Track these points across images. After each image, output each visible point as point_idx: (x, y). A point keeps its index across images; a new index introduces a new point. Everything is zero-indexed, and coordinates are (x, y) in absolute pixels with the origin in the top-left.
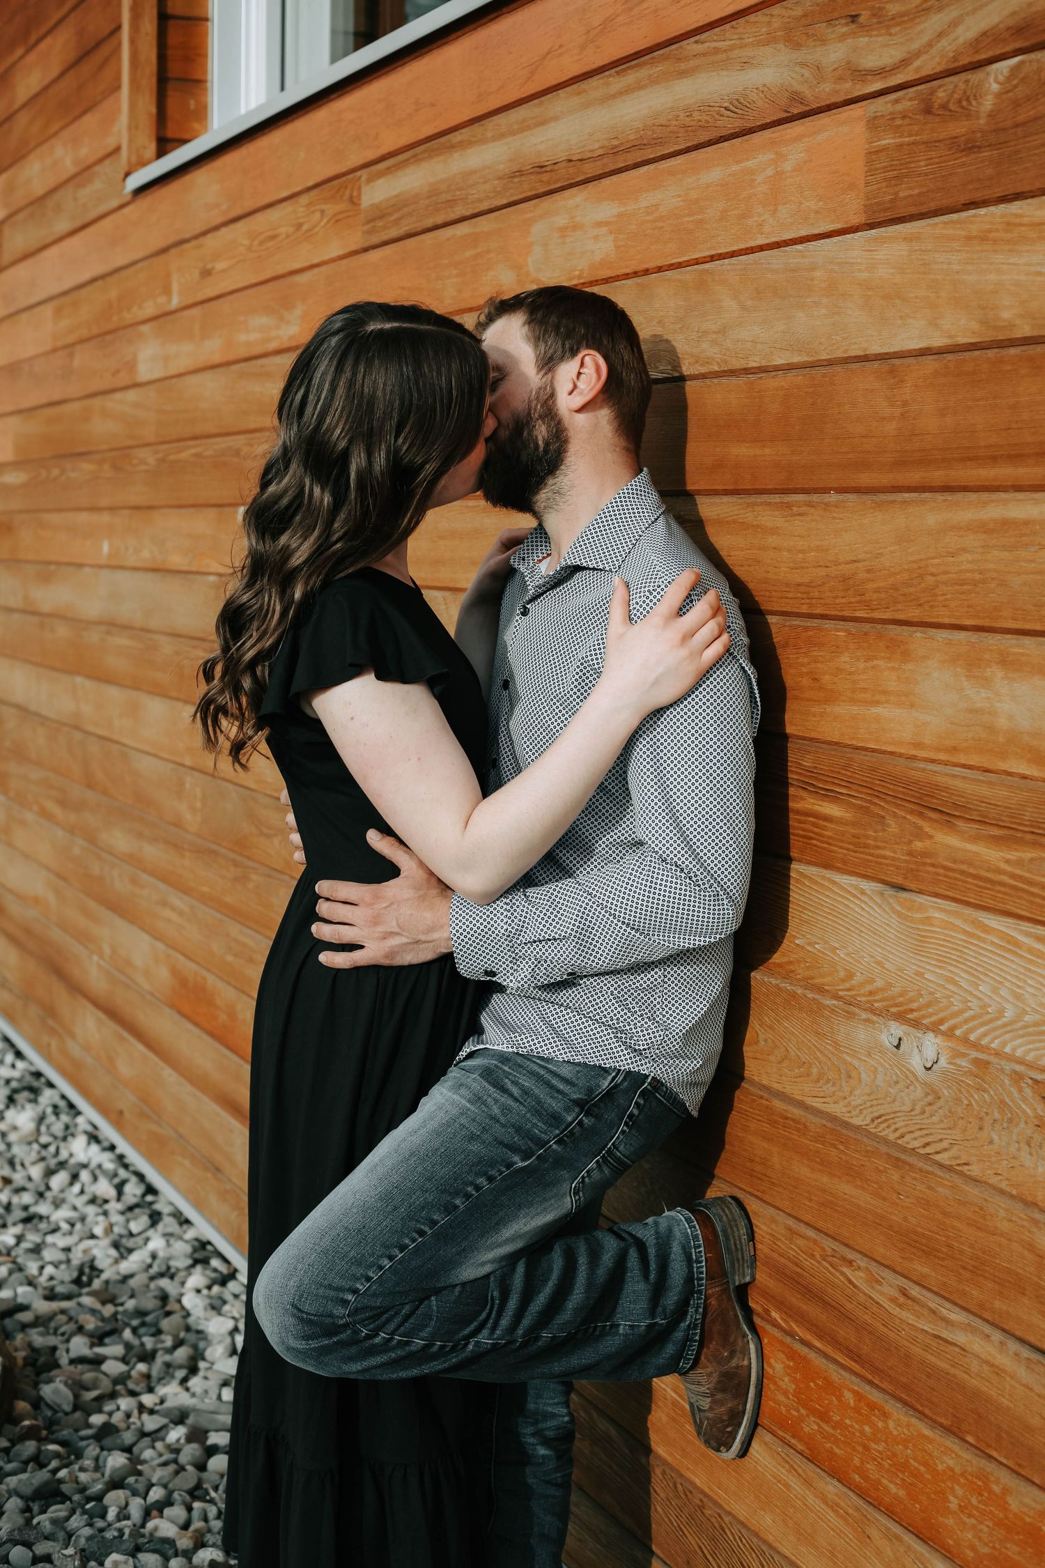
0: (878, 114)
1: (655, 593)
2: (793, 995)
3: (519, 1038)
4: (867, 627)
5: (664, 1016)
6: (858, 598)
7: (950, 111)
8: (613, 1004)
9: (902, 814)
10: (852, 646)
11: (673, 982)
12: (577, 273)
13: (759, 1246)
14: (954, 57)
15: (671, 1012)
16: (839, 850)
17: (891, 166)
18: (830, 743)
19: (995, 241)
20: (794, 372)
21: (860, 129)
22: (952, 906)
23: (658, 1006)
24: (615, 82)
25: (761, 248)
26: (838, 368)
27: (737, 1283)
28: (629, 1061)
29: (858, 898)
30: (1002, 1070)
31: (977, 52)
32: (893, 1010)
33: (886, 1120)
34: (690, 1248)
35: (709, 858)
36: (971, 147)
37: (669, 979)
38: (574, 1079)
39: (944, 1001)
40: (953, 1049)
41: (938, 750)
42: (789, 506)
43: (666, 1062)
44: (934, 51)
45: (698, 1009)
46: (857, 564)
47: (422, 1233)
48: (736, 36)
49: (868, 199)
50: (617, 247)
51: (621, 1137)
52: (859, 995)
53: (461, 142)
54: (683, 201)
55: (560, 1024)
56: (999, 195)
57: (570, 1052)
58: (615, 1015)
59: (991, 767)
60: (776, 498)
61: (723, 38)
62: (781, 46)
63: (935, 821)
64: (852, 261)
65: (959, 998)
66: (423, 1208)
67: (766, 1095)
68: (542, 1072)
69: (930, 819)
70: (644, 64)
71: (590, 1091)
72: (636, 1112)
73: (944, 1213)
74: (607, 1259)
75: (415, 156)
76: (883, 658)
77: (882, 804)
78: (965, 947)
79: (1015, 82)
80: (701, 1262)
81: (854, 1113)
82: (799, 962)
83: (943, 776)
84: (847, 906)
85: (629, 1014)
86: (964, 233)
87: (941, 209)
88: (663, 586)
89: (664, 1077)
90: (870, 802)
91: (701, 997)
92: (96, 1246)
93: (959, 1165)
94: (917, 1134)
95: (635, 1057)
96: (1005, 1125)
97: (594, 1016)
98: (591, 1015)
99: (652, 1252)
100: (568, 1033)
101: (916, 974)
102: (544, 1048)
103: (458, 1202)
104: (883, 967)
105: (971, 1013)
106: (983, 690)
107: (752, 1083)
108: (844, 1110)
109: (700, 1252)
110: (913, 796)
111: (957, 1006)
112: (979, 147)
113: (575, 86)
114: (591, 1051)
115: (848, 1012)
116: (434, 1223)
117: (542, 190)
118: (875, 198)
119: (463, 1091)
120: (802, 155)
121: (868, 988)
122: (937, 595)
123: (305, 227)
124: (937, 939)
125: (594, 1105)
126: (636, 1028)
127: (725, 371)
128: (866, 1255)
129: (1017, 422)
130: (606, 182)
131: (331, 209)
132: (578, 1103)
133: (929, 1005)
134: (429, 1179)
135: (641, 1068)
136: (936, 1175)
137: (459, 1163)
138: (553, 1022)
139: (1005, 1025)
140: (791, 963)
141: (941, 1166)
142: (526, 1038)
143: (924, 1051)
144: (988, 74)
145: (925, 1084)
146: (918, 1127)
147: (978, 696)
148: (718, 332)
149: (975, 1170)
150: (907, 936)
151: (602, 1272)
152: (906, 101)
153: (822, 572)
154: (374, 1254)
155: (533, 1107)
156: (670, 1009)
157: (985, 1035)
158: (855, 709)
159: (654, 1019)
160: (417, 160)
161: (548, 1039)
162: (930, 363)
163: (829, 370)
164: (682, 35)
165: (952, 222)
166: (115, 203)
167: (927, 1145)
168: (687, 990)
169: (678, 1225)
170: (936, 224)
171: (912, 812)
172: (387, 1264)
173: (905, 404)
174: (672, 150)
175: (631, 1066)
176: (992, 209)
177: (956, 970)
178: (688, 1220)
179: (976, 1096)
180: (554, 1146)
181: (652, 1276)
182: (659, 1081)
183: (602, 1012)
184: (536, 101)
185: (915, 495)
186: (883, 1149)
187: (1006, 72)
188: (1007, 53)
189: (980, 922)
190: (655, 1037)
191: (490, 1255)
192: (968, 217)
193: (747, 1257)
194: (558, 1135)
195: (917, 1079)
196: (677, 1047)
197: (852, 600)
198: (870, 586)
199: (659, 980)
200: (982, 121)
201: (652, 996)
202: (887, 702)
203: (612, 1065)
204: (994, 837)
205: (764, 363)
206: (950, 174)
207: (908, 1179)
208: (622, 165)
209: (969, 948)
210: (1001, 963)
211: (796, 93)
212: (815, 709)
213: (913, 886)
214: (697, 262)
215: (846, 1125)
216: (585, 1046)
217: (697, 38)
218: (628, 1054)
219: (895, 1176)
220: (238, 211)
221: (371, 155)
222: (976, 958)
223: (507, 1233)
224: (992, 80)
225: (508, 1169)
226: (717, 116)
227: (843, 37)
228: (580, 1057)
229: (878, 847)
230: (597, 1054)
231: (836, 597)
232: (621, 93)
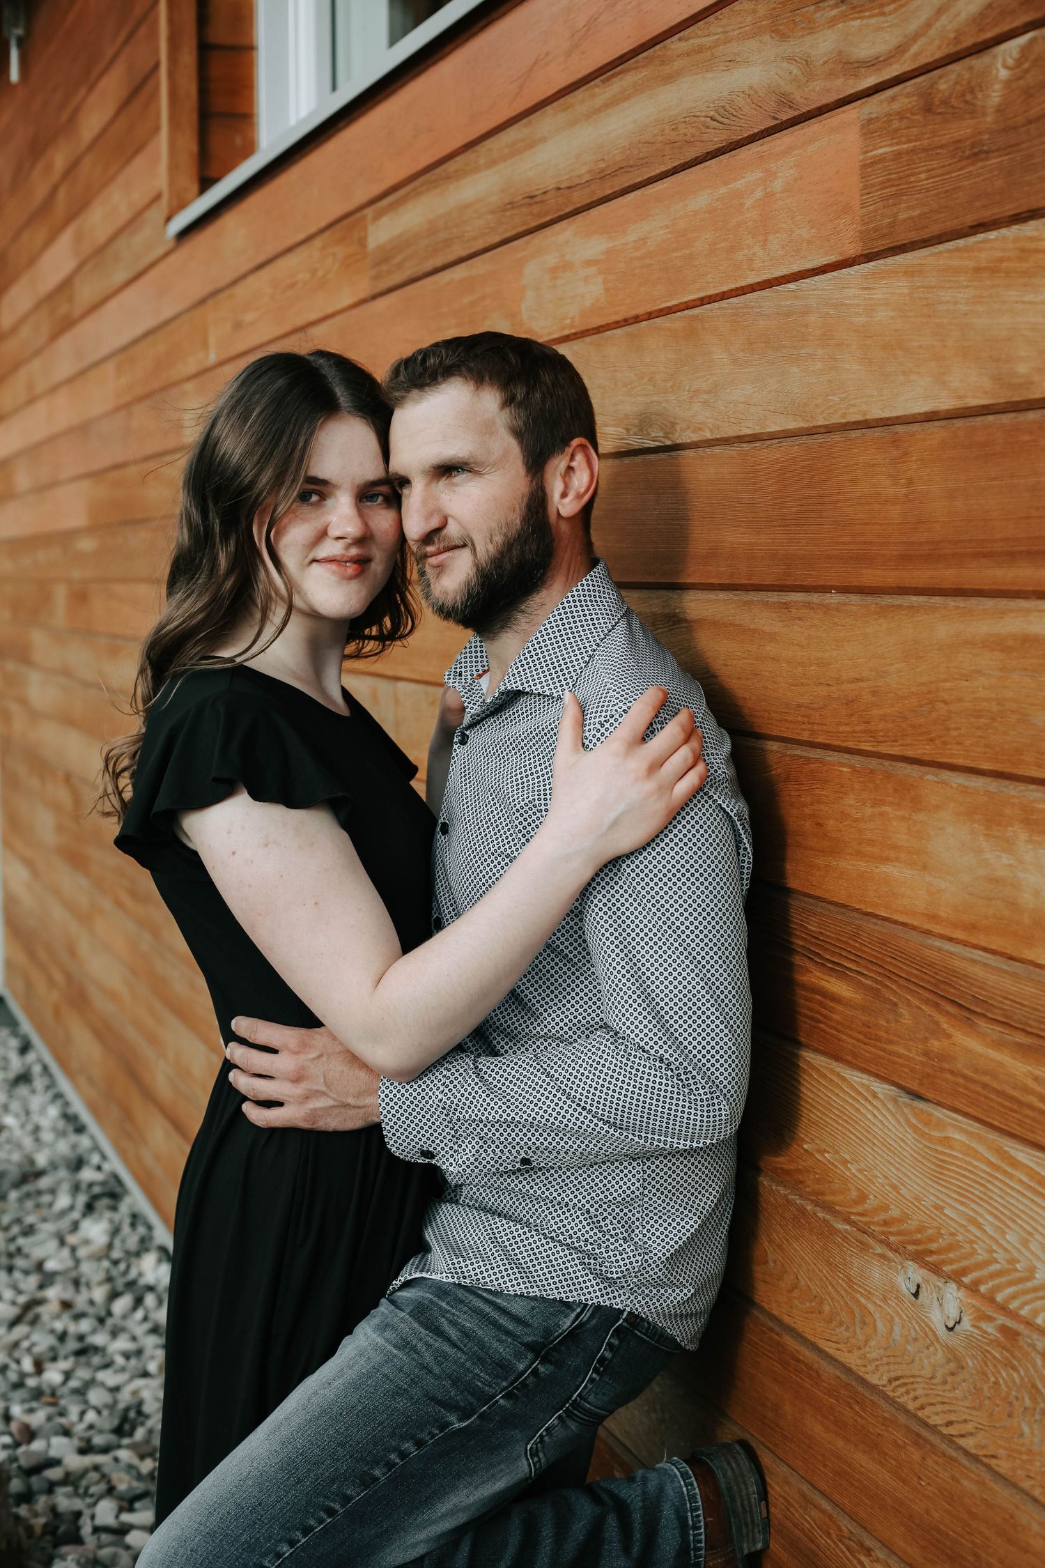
0: (873, 116)
1: (607, 725)
2: (803, 1211)
3: (463, 1264)
4: (873, 763)
5: (644, 1235)
6: (863, 727)
7: (953, 107)
8: (581, 1222)
9: (917, 1003)
10: (857, 786)
11: (654, 1195)
12: (568, 321)
13: (772, 1510)
14: (956, 38)
15: (653, 1230)
16: (849, 1040)
17: (889, 180)
18: (837, 904)
19: (1008, 273)
20: (789, 441)
21: (852, 137)
22: (975, 1127)
23: (637, 1223)
24: (601, 92)
25: (753, 288)
26: (836, 437)
27: (746, 1552)
28: (598, 1294)
29: (870, 1102)
30: (1033, 1346)
31: (982, 30)
32: (911, 1248)
33: (905, 1384)
34: (686, 1512)
35: (695, 1048)
36: (977, 154)
37: (650, 1191)
38: (528, 1317)
39: (967, 1246)
40: (978, 1310)
41: (955, 925)
42: (786, 606)
43: (647, 1292)
44: (933, 32)
45: (687, 1227)
46: (860, 684)
47: (331, 1512)
48: (720, 30)
49: (865, 224)
50: (607, 290)
51: (590, 1386)
52: (873, 1223)
53: (457, 171)
54: (671, 232)
55: (515, 1246)
56: (1011, 213)
57: (524, 1283)
58: (583, 1235)
59: (1015, 954)
60: (774, 597)
61: (706, 32)
62: (767, 38)
63: (954, 1016)
64: (848, 302)
65: (984, 1246)
66: (334, 1481)
67: (777, 1329)
68: (487, 1309)
69: (948, 1013)
70: (629, 70)
71: (548, 1332)
72: (608, 1355)
73: (971, 1514)
74: (578, 1530)
75: (415, 189)
76: (891, 804)
77: (894, 987)
78: (989, 1182)
79: (1026, 66)
80: (699, 1528)
81: (870, 1368)
82: (808, 1171)
83: (964, 960)
84: (858, 1110)
85: (600, 1235)
86: (971, 264)
87: (945, 234)
88: (617, 716)
89: (644, 1312)
90: (881, 983)
91: (690, 1211)
92: (147, 1386)
93: (985, 1456)
94: (939, 1408)
95: (605, 1288)
96: (1037, 1417)
97: (558, 1236)
98: (553, 1234)
99: (637, 1517)
100: (524, 1258)
101: (935, 1207)
102: (493, 1277)
103: (377, 1473)
104: (899, 1193)
105: (998, 1267)
106: (1003, 855)
107: (762, 1309)
108: (859, 1362)
109: (698, 1516)
110: (928, 982)
111: (982, 1256)
112: (987, 152)
113: (561, 101)
114: (551, 1281)
115: (861, 1242)
116: (347, 1499)
117: (534, 224)
118: (872, 222)
119: (389, 1334)
120: (791, 171)
121: (883, 1216)
122: (949, 729)
123: (320, 273)
124: (958, 1166)
125: (553, 1349)
126: (607, 1252)
127: (717, 439)
128: (884, 1545)
129: (1037, 509)
130: (594, 212)
131: (341, 251)
132: (530, 1347)
133: (950, 1248)
134: (342, 1445)
135: (613, 1301)
136: (960, 1464)
137: (381, 1424)
138: (507, 1243)
139: (1035, 1289)
140: (799, 1171)
141: (966, 1453)
142: (472, 1264)
143: (945, 1305)
144: (995, 57)
145: (947, 1347)
146: (940, 1399)
147: (1000, 862)
148: (709, 392)
149: (1003, 1466)
150: (924, 1158)
151: (570, 1548)
152: (903, 96)
153: (823, 691)
154: (270, 1538)
155: (474, 1354)
156: (652, 1226)
157: (1014, 1297)
158: (862, 866)
159: (632, 1239)
160: (416, 194)
161: (498, 1266)
162: (936, 431)
163: (828, 438)
164: (665, 32)
165: (958, 250)
166: (159, 251)
167: (949, 1424)
168: (672, 1203)
169: (672, 1482)
170: (940, 253)
171: (927, 1002)
172: (286, 1550)
173: (910, 482)
174: (658, 171)
175: (601, 1300)
176: (1004, 231)
177: (980, 1210)
178: (685, 1476)
179: (1004, 1374)
180: (501, 1402)
181: (636, 1550)
182: (638, 1316)
183: (567, 1231)
184: (525, 121)
185: (922, 598)
186: (902, 1419)
187: (1015, 54)
188: (1017, 28)
189: (1006, 1152)
190: (631, 1263)
191: (423, 1535)
192: (977, 242)
193: (757, 1518)
194: (506, 1388)
195: (938, 1341)
196: (660, 1274)
197: (857, 728)
198: (875, 712)
199: (637, 1193)
200: (989, 119)
201: (630, 1211)
202: (897, 859)
203: (577, 1299)
204: (1020, 1046)
205: (758, 430)
206: (954, 189)
207: (929, 1462)
208: (609, 192)
209: (993, 1184)
210: (1031, 1209)
211: (784, 95)
212: (820, 861)
213: (930, 1095)
214: (687, 306)
215: (863, 1381)
216: (544, 1274)
217: (681, 34)
218: (598, 1284)
219: (916, 1455)
220: (262, 258)
221: (376, 189)
222: (1002, 1198)
223: (443, 1507)
224: (999, 65)
225: (441, 1432)
226: (703, 129)
227: (832, 22)
228: (536, 1289)
229: (890, 1042)
230: (559, 1285)
231: (839, 724)
232: (607, 106)
